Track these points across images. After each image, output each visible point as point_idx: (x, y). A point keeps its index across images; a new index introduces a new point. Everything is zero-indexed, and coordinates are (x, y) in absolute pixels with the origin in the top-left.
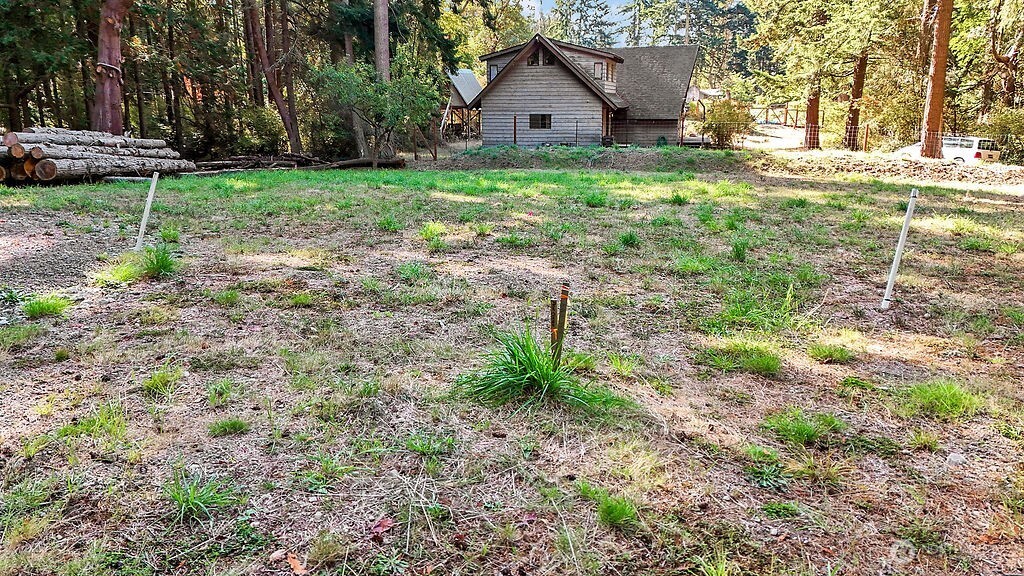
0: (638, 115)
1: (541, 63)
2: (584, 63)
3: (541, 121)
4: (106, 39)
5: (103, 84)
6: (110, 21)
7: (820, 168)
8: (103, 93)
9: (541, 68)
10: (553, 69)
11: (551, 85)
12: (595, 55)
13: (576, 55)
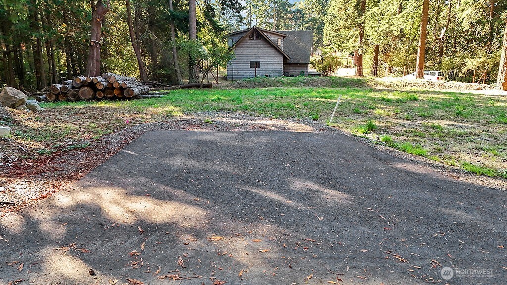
0: (292, 62)
1: (255, 38)
2: (273, 38)
3: (255, 65)
4: (95, 29)
5: (93, 50)
6: (98, 20)
7: (397, 85)
8: (93, 54)
9: (254, 40)
10: (260, 41)
11: (259, 49)
12: (277, 34)
13: (269, 35)
